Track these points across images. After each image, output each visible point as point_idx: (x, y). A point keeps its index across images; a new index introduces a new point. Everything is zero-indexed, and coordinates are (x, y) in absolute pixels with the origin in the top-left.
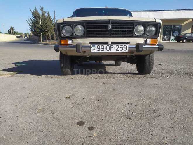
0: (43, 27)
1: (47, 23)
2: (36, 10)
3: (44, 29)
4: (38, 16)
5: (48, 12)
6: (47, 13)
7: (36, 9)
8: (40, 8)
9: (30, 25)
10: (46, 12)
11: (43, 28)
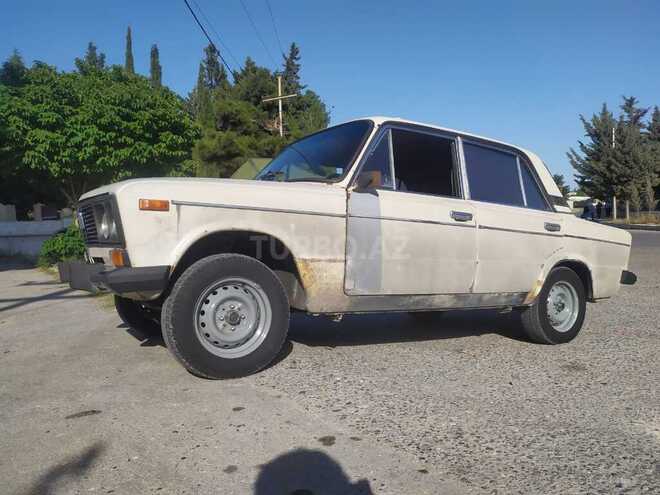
0: (613, 167)
1: (628, 153)
2: (605, 112)
3: (615, 175)
4: (605, 133)
5: (656, 108)
6: (652, 111)
7: (604, 109)
8: (623, 103)
9: (576, 166)
10: (645, 112)
11: (611, 171)
